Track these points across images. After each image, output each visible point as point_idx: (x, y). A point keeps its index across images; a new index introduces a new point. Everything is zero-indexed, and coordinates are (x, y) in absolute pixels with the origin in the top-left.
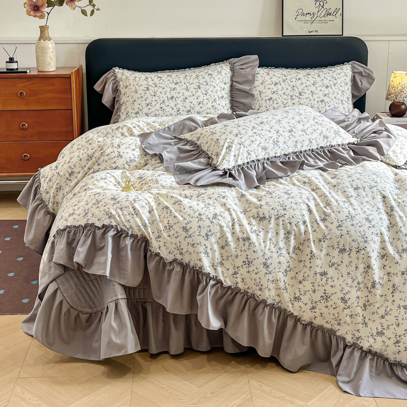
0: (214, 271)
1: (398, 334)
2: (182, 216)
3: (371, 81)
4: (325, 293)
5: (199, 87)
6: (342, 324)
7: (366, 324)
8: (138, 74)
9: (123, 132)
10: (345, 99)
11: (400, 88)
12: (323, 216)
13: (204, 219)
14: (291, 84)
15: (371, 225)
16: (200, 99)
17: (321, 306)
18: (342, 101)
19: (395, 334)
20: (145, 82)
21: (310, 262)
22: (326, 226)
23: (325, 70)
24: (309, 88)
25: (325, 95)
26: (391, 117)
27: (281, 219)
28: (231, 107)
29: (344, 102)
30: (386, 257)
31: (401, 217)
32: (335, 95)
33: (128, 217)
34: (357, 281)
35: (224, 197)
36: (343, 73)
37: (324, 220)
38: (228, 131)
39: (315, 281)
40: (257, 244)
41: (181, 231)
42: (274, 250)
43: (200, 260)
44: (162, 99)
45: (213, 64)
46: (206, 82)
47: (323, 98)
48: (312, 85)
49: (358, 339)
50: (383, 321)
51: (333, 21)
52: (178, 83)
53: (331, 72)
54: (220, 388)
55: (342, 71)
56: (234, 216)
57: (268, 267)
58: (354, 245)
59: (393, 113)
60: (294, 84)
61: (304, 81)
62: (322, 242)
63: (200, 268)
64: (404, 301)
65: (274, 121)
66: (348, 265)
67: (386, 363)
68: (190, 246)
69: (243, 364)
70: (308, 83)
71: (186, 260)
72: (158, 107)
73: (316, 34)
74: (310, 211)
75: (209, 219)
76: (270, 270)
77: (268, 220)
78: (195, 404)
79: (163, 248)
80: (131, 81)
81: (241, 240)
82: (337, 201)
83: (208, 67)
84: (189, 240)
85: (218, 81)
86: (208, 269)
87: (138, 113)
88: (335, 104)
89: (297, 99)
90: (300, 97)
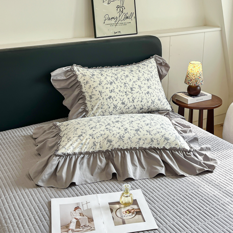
14: (122, 81)
23: (140, 64)
47: (148, 90)
48: (137, 80)
53: (146, 66)
60: (124, 81)
61: (131, 77)
70: (135, 79)
73: (119, 34)
88: (157, 94)
89: (131, 94)
90: (132, 92)
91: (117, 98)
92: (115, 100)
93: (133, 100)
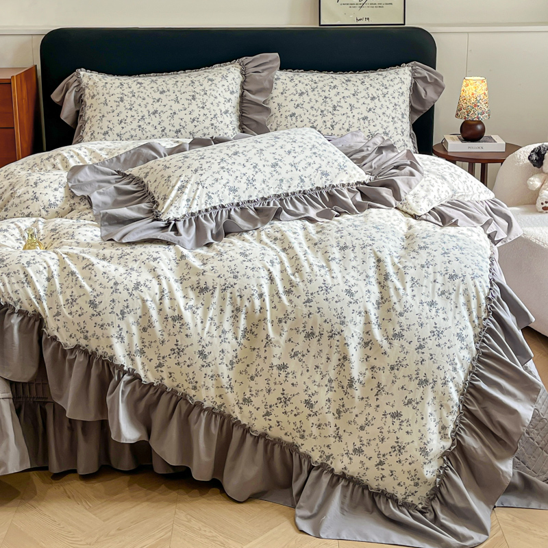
0: (130, 362)
1: (382, 453)
2: (91, 286)
3: (440, 90)
4: (283, 394)
5: (194, 98)
6: (306, 437)
7: (340, 438)
8: (110, 79)
9: (55, 163)
10: (397, 115)
11: (473, 100)
12: (288, 287)
13: (121, 290)
14: (323, 94)
15: (352, 301)
16: (195, 115)
17: (278, 412)
18: (393, 118)
19: (377, 453)
20: (119, 90)
21: (266, 351)
22: (290, 301)
23: (373, 75)
24: (347, 100)
25: (370, 110)
26: (462, 141)
27: (229, 290)
28: (240, 125)
29: (396, 119)
30: (370, 345)
31: (396, 289)
32: (383, 110)
33: (16, 287)
34: (328, 377)
35: (155, 259)
36: (399, 79)
37: (288, 292)
38: (187, 164)
39: (270, 378)
40: (191, 325)
41: (87, 307)
42: (215, 333)
43: (111, 347)
44: (141, 115)
45: (217, 65)
46: (203, 90)
47: (366, 114)
48: (351, 96)
49: (328, 458)
50: (362, 433)
51: (391, 4)
52: (164, 91)
53: (381, 77)
54: (132, 522)
55: (397, 77)
56: (165, 285)
57: (205, 357)
58: (327, 327)
59: (466, 135)
60: (326, 94)
61: (341, 89)
62: (283, 324)
63: (111, 358)
64: (393, 406)
65: (254, 151)
66: (316, 355)
67: (366, 492)
68: (98, 327)
69: (174, 490)
70: (347, 93)
71: (93, 345)
72: (135, 125)
73: (367, 22)
74: (271, 279)
75: (128, 290)
76: (208, 361)
77: (211, 292)
78: (90, 544)
79: (62, 330)
80: (100, 89)
81: (170, 319)
82: (311, 265)
83: (210, 70)
84: (97, 319)
85: (222, 89)
86: (121, 358)
87: (107, 133)
88: (383, 123)
89: (330, 116)
90: (334, 112)
91: (304, 117)
92: (299, 120)
93: (332, 126)
